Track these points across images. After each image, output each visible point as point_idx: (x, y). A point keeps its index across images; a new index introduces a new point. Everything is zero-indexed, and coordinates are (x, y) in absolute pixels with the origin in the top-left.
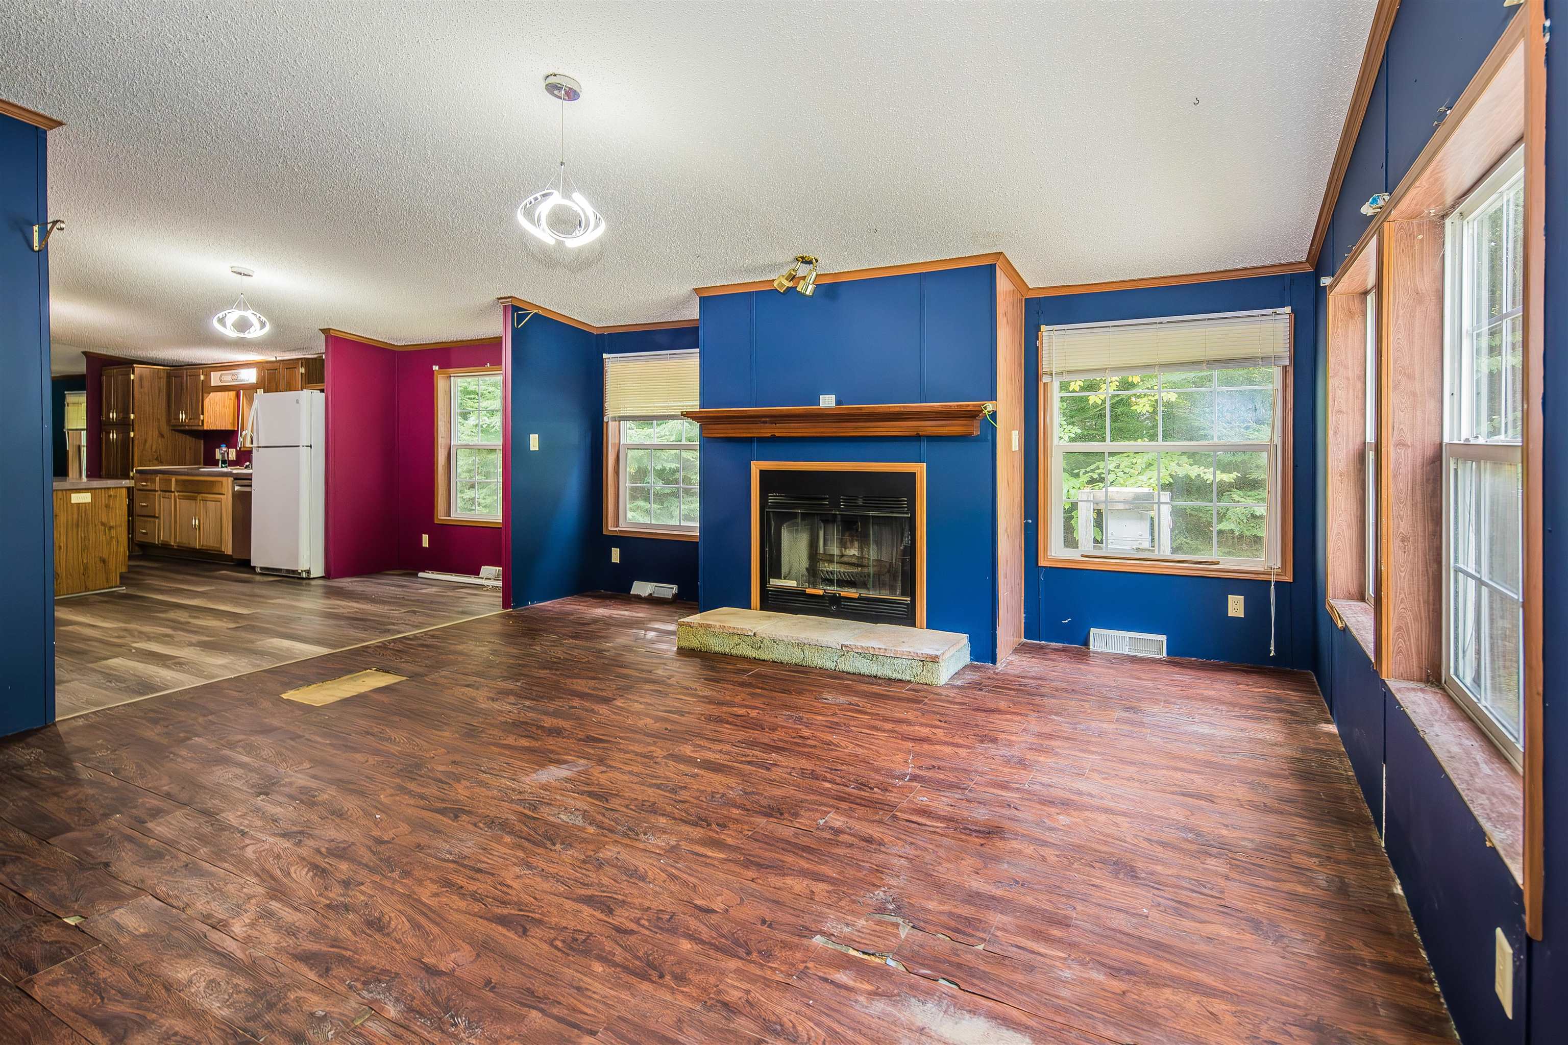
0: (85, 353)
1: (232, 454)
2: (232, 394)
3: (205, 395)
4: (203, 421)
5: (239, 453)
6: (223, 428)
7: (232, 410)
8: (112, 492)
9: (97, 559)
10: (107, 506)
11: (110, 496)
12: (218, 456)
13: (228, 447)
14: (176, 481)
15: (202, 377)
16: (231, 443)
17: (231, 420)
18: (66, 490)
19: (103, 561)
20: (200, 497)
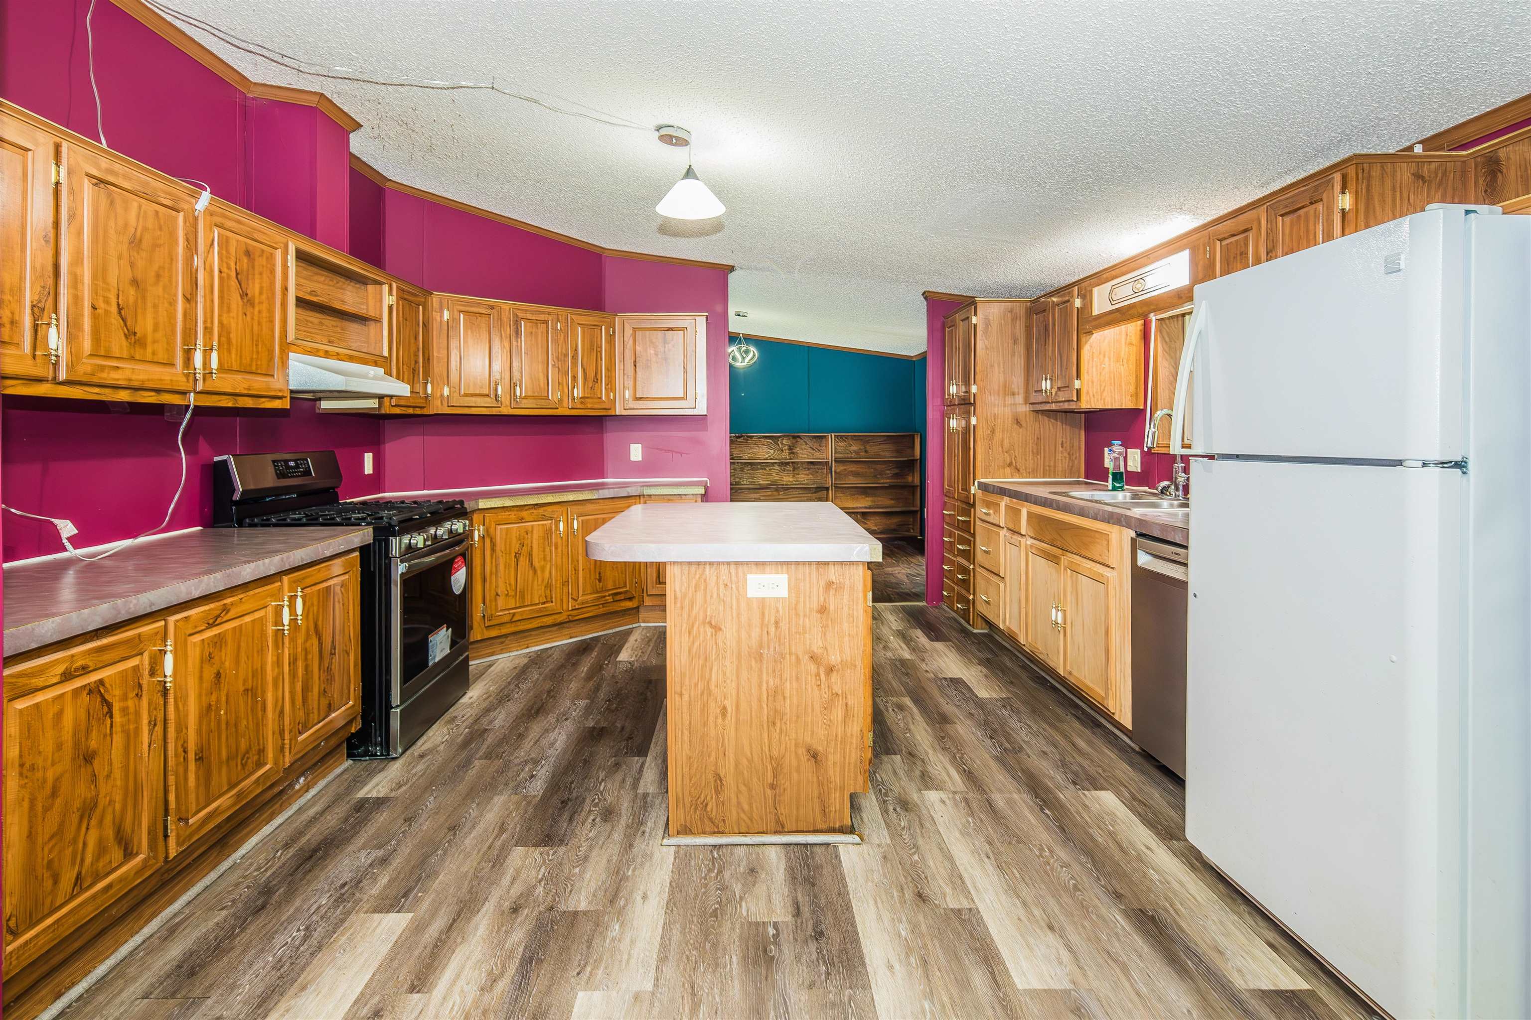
0: (926, 295)
1: (1135, 460)
2: (1134, 328)
3: (1083, 339)
4: (1078, 392)
5: (1148, 457)
6: (1116, 406)
7: (1132, 367)
8: (833, 574)
9: (802, 751)
10: (823, 610)
11: (830, 584)
12: (1108, 463)
13: (1126, 445)
14: (1030, 515)
15: (1078, 303)
16: (1133, 439)
17: (1132, 388)
18: (737, 563)
19: (814, 756)
20: (1066, 559)
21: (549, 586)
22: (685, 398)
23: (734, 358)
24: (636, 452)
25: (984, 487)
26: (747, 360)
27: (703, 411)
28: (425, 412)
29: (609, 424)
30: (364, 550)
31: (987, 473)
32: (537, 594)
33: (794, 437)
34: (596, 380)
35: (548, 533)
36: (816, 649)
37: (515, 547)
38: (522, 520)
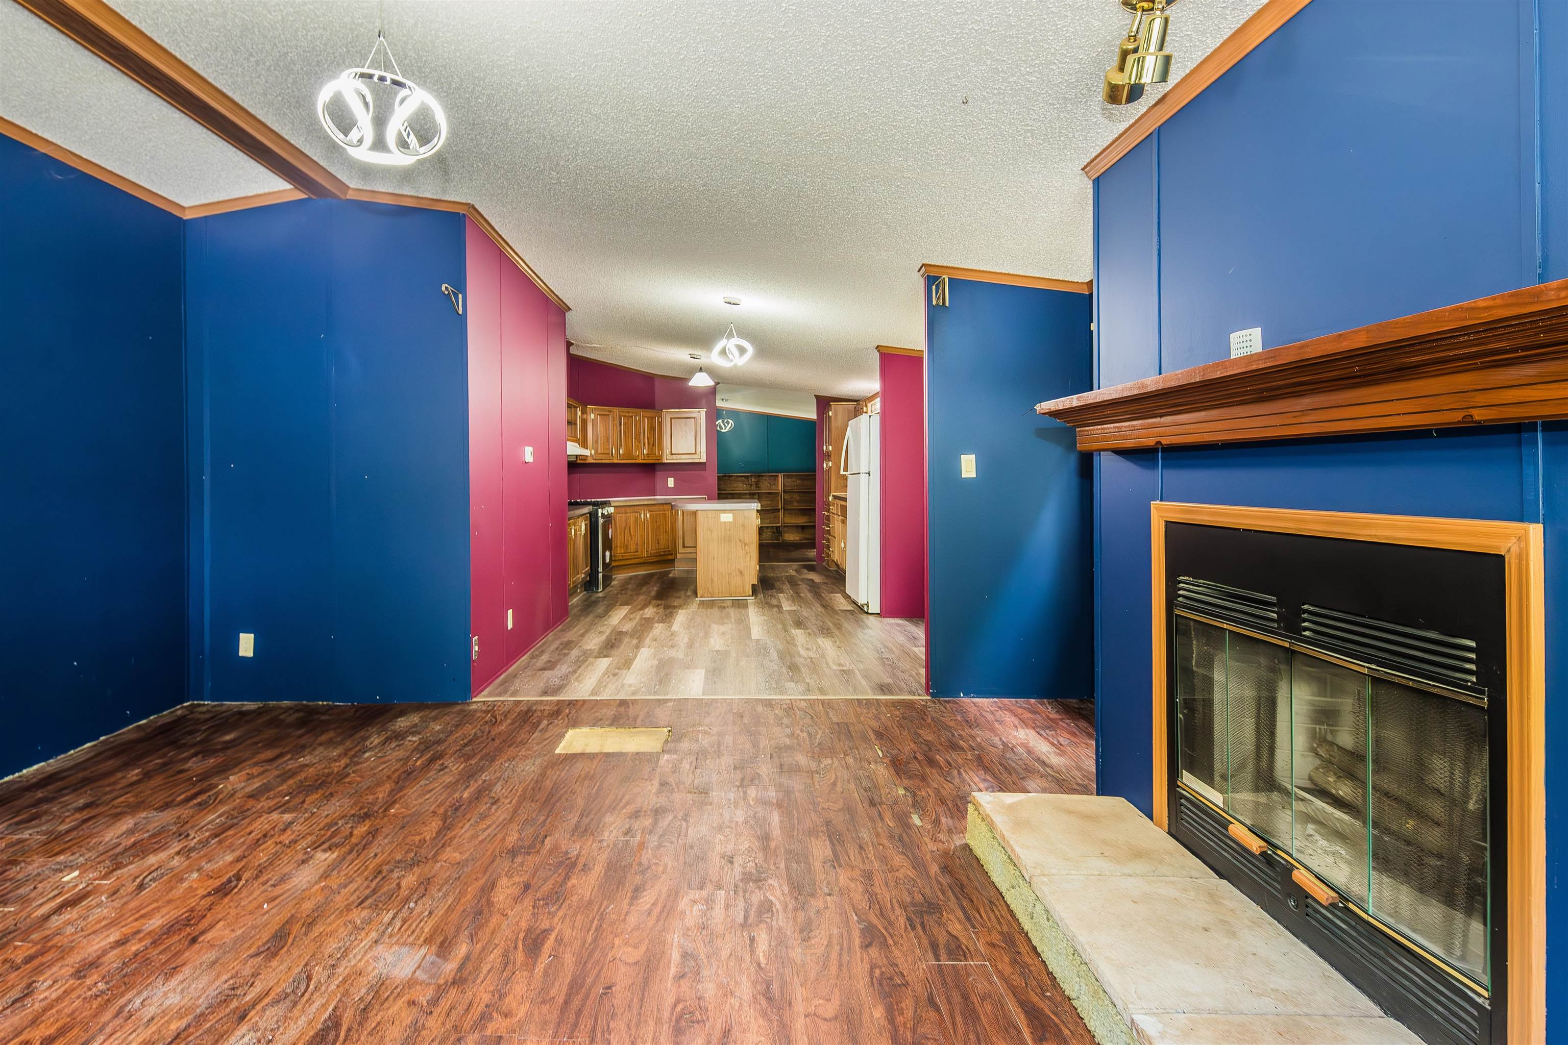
0: (816, 396)
8: (746, 513)
9: (737, 571)
10: (743, 525)
11: (745, 517)
19: (741, 572)
21: (637, 544)
22: (695, 453)
23: (721, 427)
24: (671, 482)
25: (835, 497)
26: (727, 428)
27: (704, 460)
28: (587, 462)
29: (657, 468)
30: (590, 513)
31: (836, 491)
32: (632, 548)
33: (759, 476)
34: (653, 445)
35: (636, 519)
36: (741, 538)
37: (623, 525)
38: (626, 513)
